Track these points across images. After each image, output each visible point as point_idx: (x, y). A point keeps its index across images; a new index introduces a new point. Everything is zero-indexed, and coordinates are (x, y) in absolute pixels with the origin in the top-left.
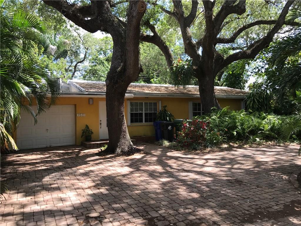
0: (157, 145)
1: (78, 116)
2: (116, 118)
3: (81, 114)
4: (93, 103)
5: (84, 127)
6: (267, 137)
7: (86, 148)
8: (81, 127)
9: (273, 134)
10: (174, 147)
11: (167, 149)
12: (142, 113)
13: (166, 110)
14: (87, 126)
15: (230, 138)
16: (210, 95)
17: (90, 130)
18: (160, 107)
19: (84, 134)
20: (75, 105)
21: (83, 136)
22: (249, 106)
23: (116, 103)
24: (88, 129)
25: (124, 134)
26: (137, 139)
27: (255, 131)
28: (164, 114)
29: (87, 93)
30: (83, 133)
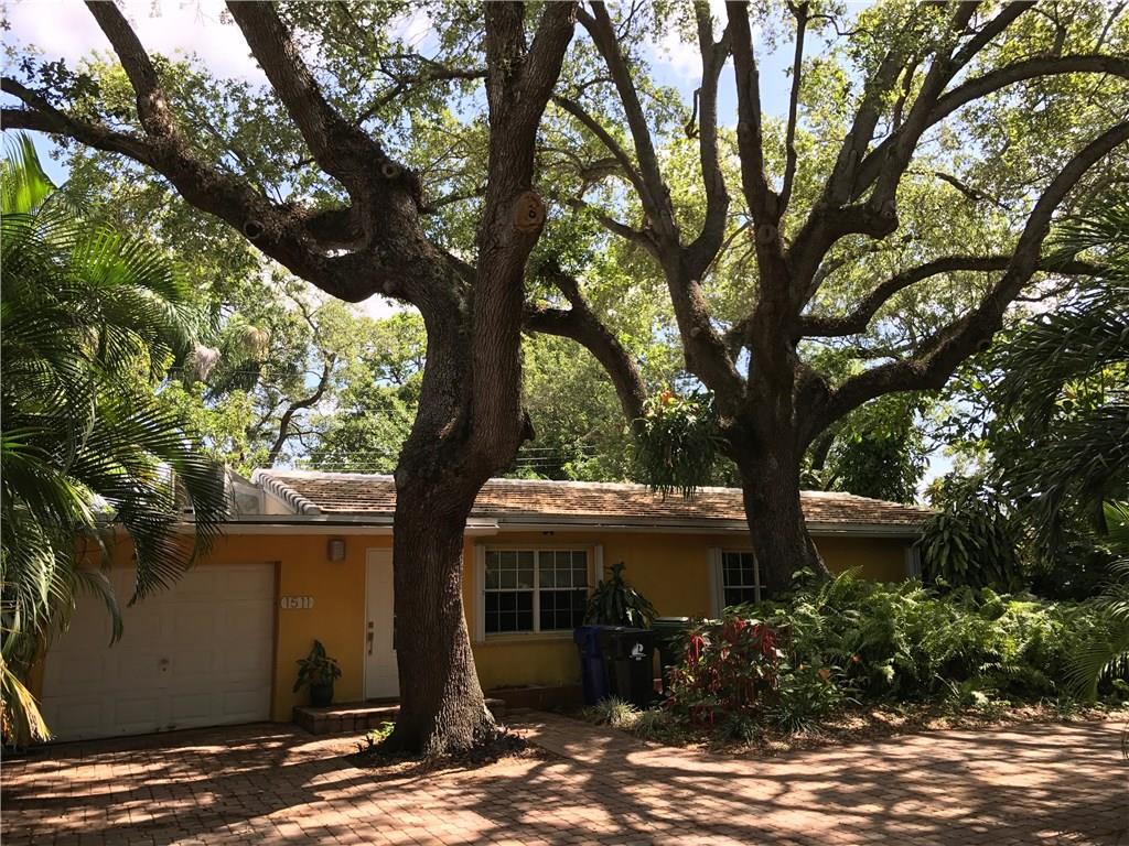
0: (590, 721)
1: (284, 606)
2: (431, 617)
3: (295, 597)
4: (344, 558)
5: (305, 651)
6: (1016, 689)
7: (312, 733)
8: (295, 648)
9: (1037, 673)
10: (655, 728)
11: (629, 737)
12: (531, 593)
13: (624, 579)
14: (318, 646)
15: (873, 692)
16: (787, 524)
17: (331, 661)
18: (598, 572)
19: (307, 675)
20: (277, 565)
21: (303, 687)
22: (935, 564)
23: (432, 557)
24: (322, 659)
25: (460, 679)
26: (510, 700)
27: (965, 664)
28: (615, 594)
29: (323, 519)
30: (302, 673)
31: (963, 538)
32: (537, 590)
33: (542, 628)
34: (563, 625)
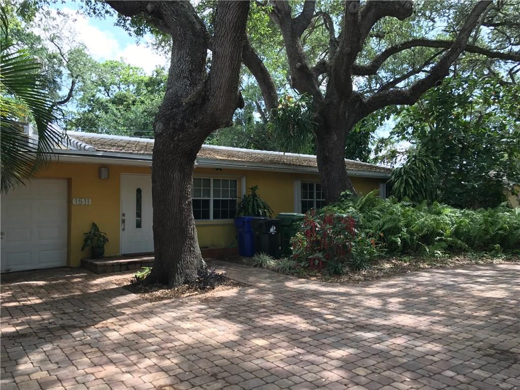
0: (250, 265)
1: (74, 202)
3: (81, 198)
4: (108, 178)
5: (87, 228)
7: (96, 273)
8: (81, 226)
12: (208, 201)
14: (94, 225)
17: (102, 234)
18: (243, 189)
19: (89, 241)
20: (69, 181)
21: (87, 249)
24: (96, 233)
25: (191, 244)
28: (253, 202)
30: (86, 241)
31: (412, 179)
32: (212, 199)
33: (215, 217)
34: (224, 216)
